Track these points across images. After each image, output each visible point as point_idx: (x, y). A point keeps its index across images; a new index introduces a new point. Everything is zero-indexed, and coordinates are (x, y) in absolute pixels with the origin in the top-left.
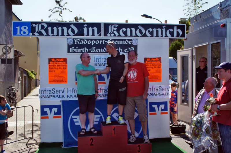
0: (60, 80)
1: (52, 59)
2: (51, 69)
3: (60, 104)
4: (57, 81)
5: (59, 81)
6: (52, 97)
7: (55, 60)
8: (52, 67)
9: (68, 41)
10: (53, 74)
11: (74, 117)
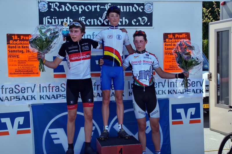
0: (28, 71)
1: (13, 37)
2: (12, 53)
3: (29, 109)
4: (22, 73)
5: (25, 72)
6: (14, 98)
7: (18, 37)
8: (13, 49)
9: (39, 5)
10: (15, 61)
11: (51, 131)
